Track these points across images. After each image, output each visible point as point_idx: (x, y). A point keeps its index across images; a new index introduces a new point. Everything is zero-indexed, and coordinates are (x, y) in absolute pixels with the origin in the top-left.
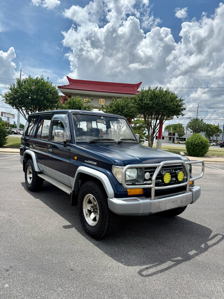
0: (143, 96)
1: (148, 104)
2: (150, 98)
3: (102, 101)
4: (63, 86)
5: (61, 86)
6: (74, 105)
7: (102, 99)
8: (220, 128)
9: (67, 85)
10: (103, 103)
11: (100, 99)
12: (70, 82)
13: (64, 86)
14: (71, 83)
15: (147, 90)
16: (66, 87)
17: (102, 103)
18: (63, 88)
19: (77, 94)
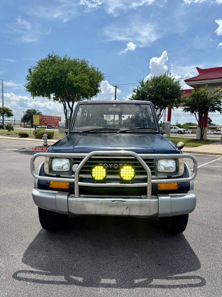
4: (190, 79)
5: (187, 80)
9: (196, 77)
12: (199, 73)
14: (201, 73)
16: (193, 80)
18: (191, 81)
19: (207, 84)
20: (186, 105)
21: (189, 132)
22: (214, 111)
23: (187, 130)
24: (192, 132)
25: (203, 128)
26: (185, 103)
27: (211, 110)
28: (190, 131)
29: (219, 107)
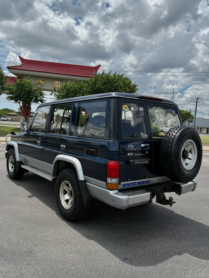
0: (96, 80)
1: (101, 89)
2: (103, 83)
3: (57, 83)
4: (13, 67)
5: (10, 67)
6: (22, 87)
7: (57, 82)
8: (192, 114)
9: (19, 66)
10: (59, 85)
11: (55, 82)
12: (22, 63)
13: (15, 67)
14: (24, 63)
15: (101, 74)
16: (16, 68)
17: (57, 85)
18: (14, 69)
19: (29, 75)
20: (10, 94)
21: (8, 119)
22: (38, 102)
23: (6, 117)
24: (11, 119)
25: (28, 117)
26: (9, 91)
27: (34, 100)
28: (10, 119)
29: (42, 98)
